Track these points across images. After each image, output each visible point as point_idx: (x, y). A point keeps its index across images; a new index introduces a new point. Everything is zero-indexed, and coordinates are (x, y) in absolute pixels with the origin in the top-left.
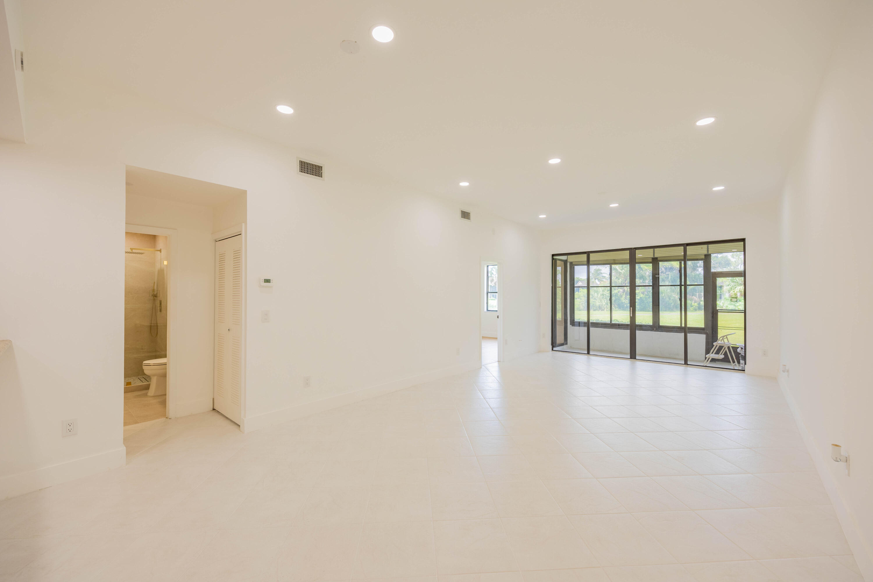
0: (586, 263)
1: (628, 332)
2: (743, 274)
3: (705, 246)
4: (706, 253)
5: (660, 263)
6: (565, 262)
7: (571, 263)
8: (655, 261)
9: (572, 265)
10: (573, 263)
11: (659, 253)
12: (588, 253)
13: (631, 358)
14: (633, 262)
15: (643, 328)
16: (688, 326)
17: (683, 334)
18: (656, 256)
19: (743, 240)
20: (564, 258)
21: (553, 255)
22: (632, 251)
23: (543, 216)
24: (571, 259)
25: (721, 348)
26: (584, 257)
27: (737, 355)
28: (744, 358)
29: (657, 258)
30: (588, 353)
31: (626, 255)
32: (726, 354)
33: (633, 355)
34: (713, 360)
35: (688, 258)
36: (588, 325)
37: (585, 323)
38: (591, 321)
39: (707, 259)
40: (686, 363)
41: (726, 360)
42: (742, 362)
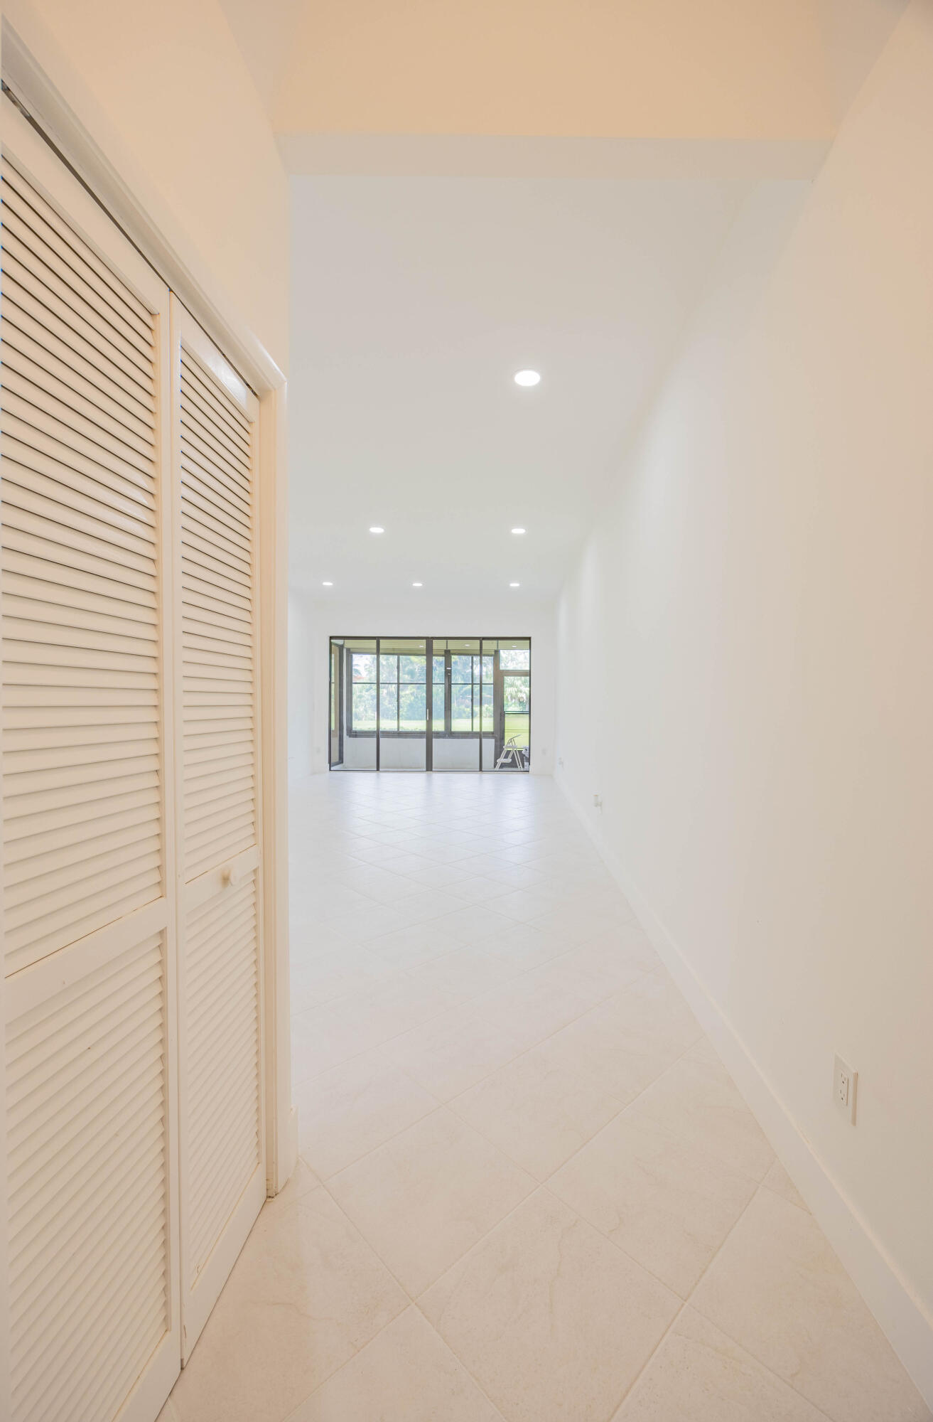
0: (375, 651)
1: (424, 741)
2: (529, 674)
3: (495, 642)
4: (496, 649)
5: (453, 656)
6: (341, 647)
7: (348, 650)
8: (448, 654)
9: (350, 652)
10: (351, 650)
11: (453, 645)
12: (378, 639)
13: (427, 770)
14: (429, 653)
15: (439, 735)
16: (483, 730)
17: (479, 740)
18: (449, 648)
19: (529, 639)
20: (340, 642)
21: (331, 638)
22: (429, 640)
23: (328, 584)
24: (349, 644)
25: (508, 752)
26: (373, 643)
27: (522, 756)
28: (529, 760)
29: (449, 651)
30: (378, 770)
31: (422, 645)
32: (513, 757)
33: (429, 768)
34: (503, 765)
35: (483, 653)
36: (378, 734)
37: (374, 732)
38: (380, 730)
39: (496, 654)
40: (481, 770)
41: (513, 765)
42: (526, 763)
